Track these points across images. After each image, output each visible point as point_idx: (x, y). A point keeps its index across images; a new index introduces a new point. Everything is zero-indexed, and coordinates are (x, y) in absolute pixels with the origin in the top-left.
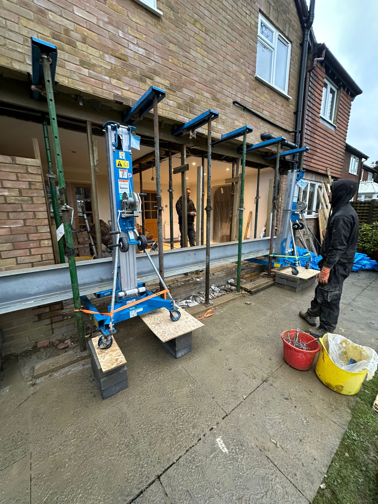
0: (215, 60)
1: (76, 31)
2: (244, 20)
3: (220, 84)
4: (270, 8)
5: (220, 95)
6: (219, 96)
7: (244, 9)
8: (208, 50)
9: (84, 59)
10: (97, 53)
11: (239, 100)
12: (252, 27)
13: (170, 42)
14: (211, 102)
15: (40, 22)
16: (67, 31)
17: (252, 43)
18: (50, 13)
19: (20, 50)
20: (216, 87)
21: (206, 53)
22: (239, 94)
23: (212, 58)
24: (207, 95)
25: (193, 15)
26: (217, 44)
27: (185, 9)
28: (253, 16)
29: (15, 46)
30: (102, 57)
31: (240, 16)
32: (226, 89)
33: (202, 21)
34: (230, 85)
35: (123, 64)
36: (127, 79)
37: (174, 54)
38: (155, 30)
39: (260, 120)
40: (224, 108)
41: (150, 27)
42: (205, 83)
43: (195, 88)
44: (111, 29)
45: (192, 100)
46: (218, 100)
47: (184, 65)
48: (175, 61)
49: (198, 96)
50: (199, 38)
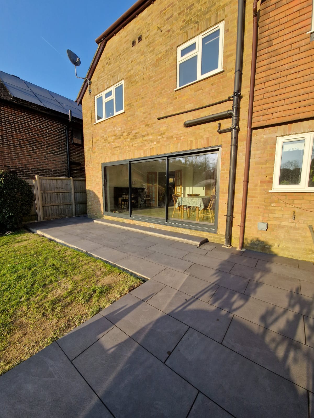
3: (149, 116)
5: (150, 121)
8: (143, 106)
14: (145, 128)
22: (161, 112)
32: (153, 115)
33: (139, 97)
35: (116, 137)
36: (117, 140)
37: (129, 121)
38: (124, 118)
39: (183, 114)
40: (152, 126)
41: (122, 118)
42: (142, 122)
43: (137, 128)
44: (114, 129)
45: (136, 133)
46: (149, 125)
47: (133, 122)
48: (130, 123)
49: (138, 130)
50: (138, 105)
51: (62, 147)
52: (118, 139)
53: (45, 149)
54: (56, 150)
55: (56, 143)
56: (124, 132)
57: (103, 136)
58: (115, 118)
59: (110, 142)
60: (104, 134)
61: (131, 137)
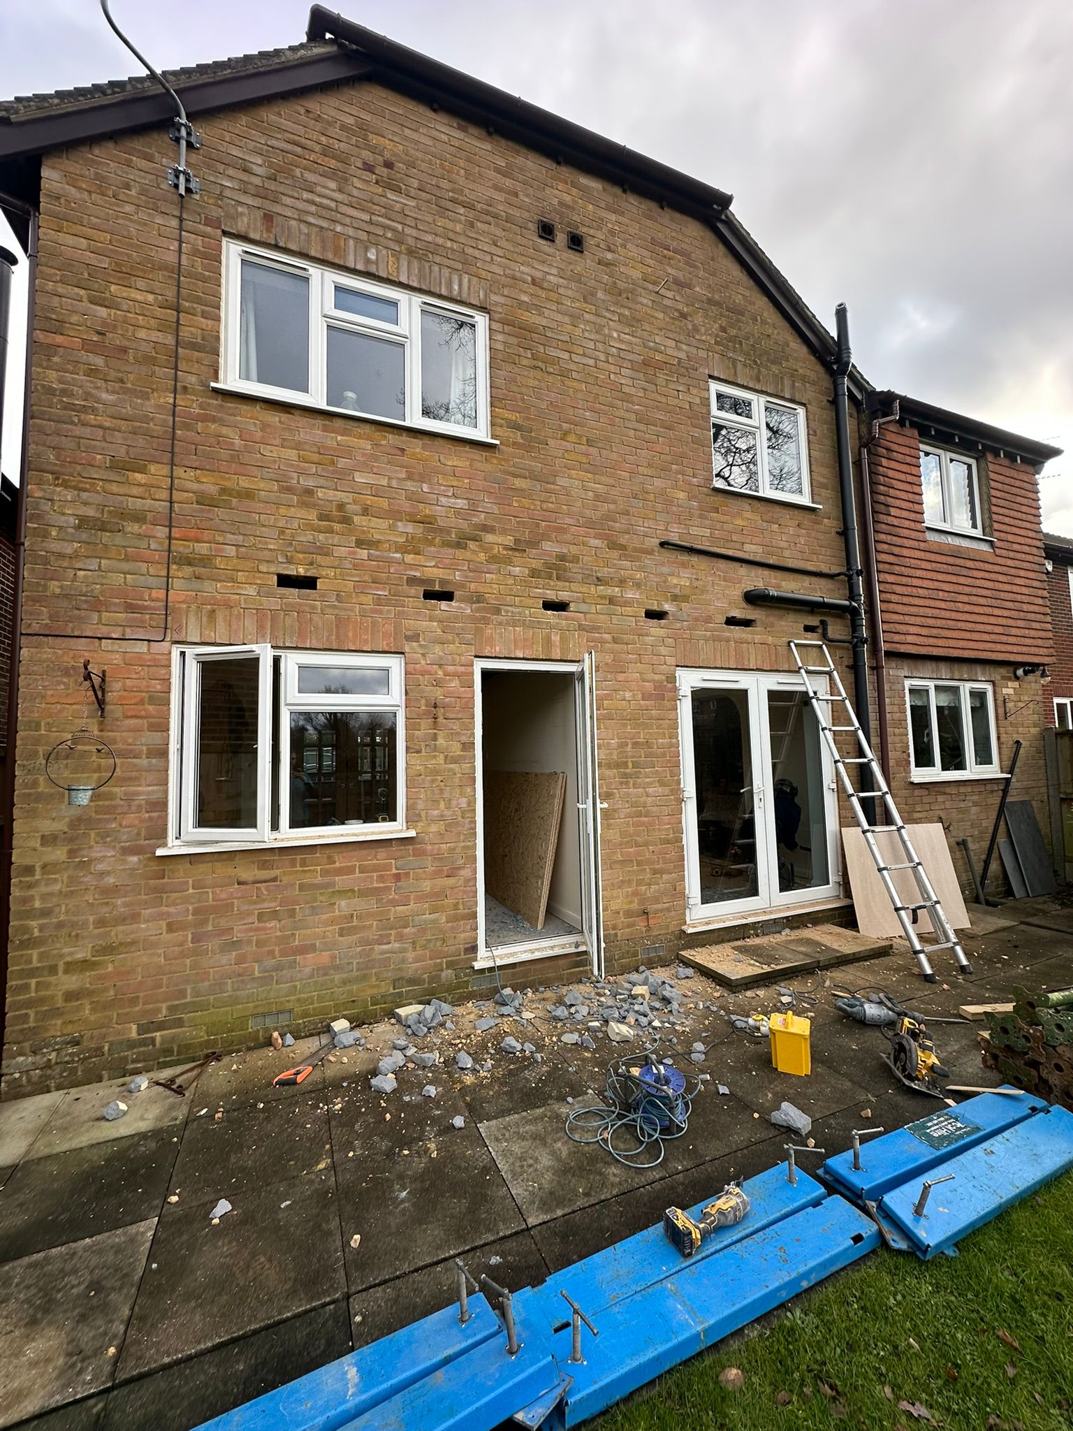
0: (611, 481)
1: (355, 502)
2: (676, 402)
3: (624, 519)
4: (735, 367)
5: (627, 536)
6: (624, 540)
7: (672, 386)
8: (593, 469)
9: (362, 537)
10: (383, 524)
11: (674, 538)
12: (695, 408)
13: (515, 476)
14: (607, 553)
15: (304, 505)
16: (341, 507)
17: (697, 433)
18: (319, 490)
19: (272, 547)
20: (617, 525)
21: (590, 475)
22: (672, 527)
23: (603, 479)
24: (594, 542)
25: (561, 426)
26: (614, 456)
27: (543, 422)
28: (694, 391)
29: (266, 543)
30: (392, 528)
31: (663, 399)
32: (641, 523)
33: (578, 430)
34: (651, 514)
37: (521, 492)
38: (488, 467)
39: (737, 565)
40: (639, 559)
41: (479, 465)
42: (590, 524)
43: (568, 537)
44: (410, 485)
45: (562, 558)
46: (623, 548)
47: (545, 506)
48: (526, 502)
49: (574, 550)
50: (574, 456)
56: (487, 529)
58: (427, 441)
59: (379, 542)
60: (322, 482)
61: (536, 564)
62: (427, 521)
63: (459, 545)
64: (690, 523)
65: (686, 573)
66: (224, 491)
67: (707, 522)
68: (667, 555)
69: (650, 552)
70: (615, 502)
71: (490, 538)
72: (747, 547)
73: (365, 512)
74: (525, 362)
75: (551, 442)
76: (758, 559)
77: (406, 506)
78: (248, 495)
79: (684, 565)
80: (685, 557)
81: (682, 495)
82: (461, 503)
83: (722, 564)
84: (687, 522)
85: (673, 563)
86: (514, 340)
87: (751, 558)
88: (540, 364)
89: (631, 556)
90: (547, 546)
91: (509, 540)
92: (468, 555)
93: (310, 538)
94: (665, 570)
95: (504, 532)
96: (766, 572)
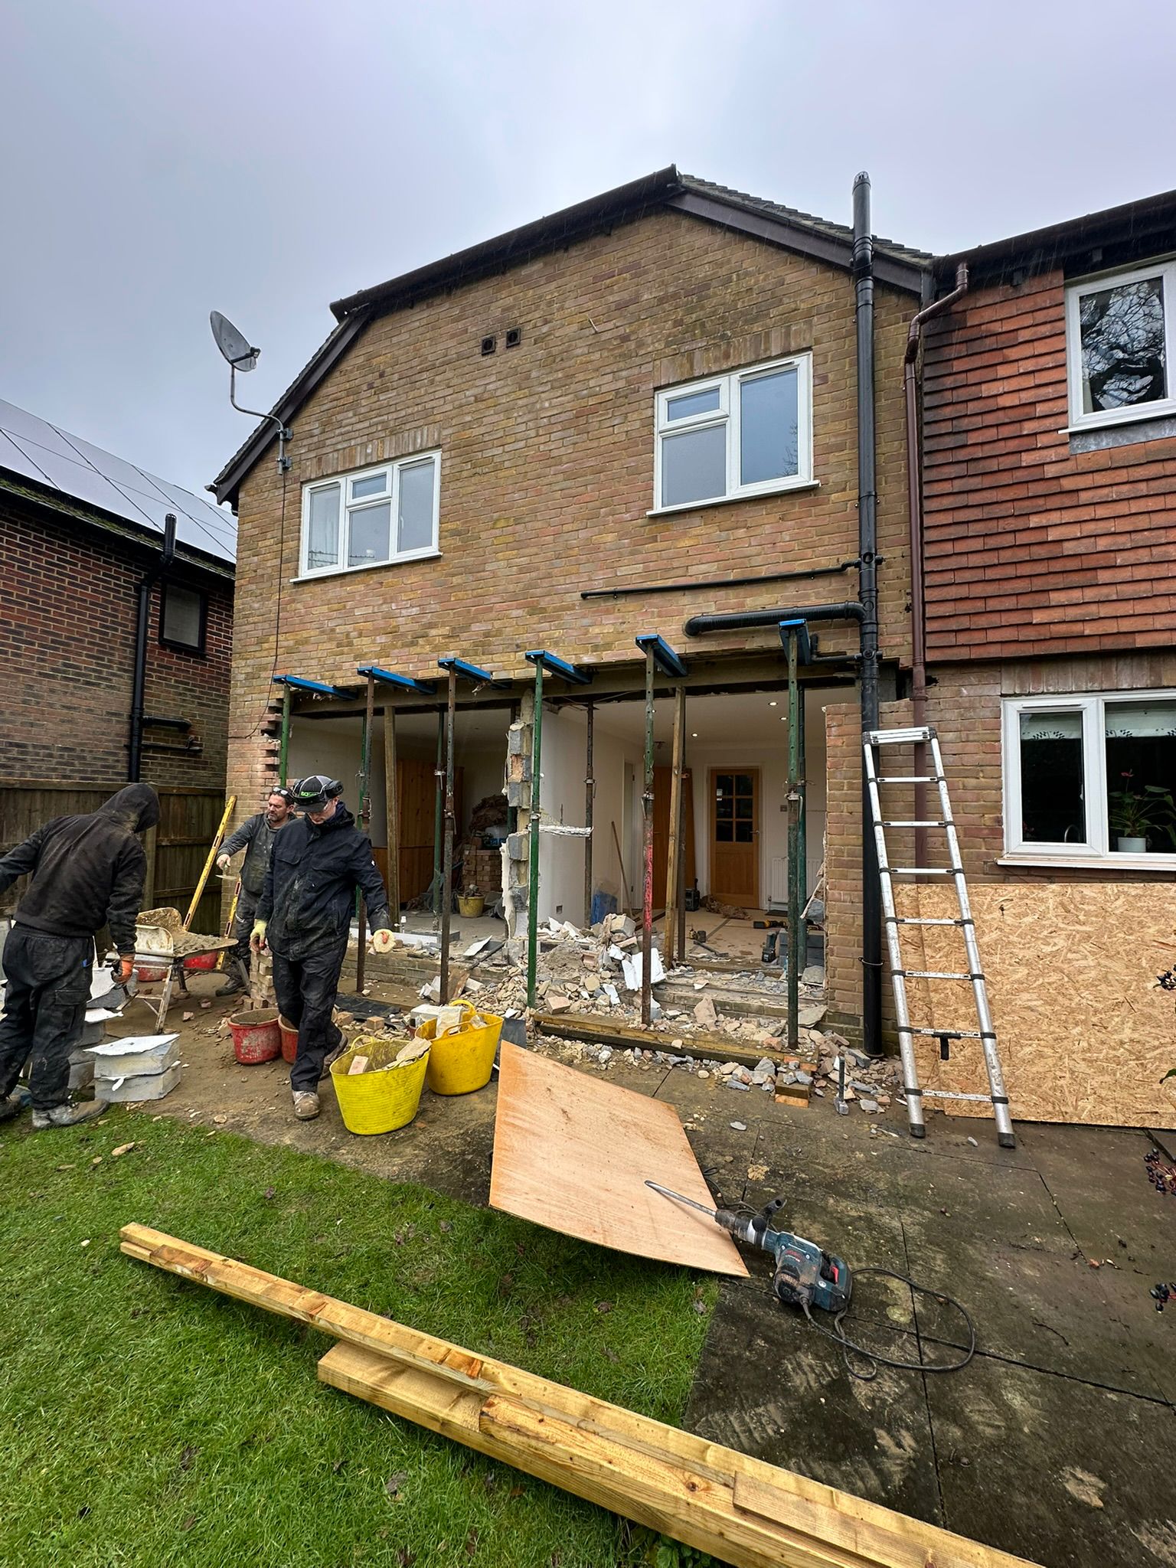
0: (534, 550)
1: (355, 630)
2: (608, 439)
3: (545, 583)
5: (548, 598)
6: (545, 603)
7: (606, 424)
8: (519, 545)
9: (358, 653)
11: (599, 586)
13: (454, 575)
14: (526, 619)
15: (330, 640)
20: (539, 590)
21: (515, 552)
22: (597, 576)
23: (529, 551)
24: (515, 613)
25: (492, 517)
26: (539, 525)
27: (478, 520)
30: (373, 642)
31: (593, 445)
32: (562, 582)
33: (507, 514)
34: (574, 569)
35: (394, 637)
36: (396, 651)
37: (459, 587)
38: (434, 575)
39: (680, 593)
40: (559, 617)
41: (428, 576)
42: (514, 597)
43: (492, 615)
44: (385, 608)
45: (487, 635)
46: (543, 610)
47: (475, 592)
48: (460, 595)
49: (497, 624)
50: (502, 539)
51: (112, 655)
52: (404, 645)
53: (32, 658)
54: (84, 662)
55: (86, 635)
56: (431, 625)
57: (333, 630)
58: (396, 571)
59: (366, 653)
60: (340, 621)
61: (465, 645)
62: (393, 632)
63: (413, 644)
64: (620, 564)
65: (608, 620)
66: (297, 642)
67: (639, 557)
68: (588, 604)
69: (571, 608)
70: (538, 569)
71: (433, 632)
72: (692, 570)
73: (360, 635)
74: (465, 474)
75: (483, 535)
76: (710, 580)
77: (381, 623)
78: (306, 642)
79: (608, 612)
80: (610, 603)
81: (610, 537)
82: (415, 610)
83: (656, 599)
84: (616, 564)
85: (594, 612)
86: (458, 460)
87: (701, 580)
88: (478, 470)
89: (550, 617)
90: (475, 627)
91: (446, 630)
92: (418, 649)
93: (332, 661)
94: (585, 622)
95: (444, 625)
96: (721, 593)
